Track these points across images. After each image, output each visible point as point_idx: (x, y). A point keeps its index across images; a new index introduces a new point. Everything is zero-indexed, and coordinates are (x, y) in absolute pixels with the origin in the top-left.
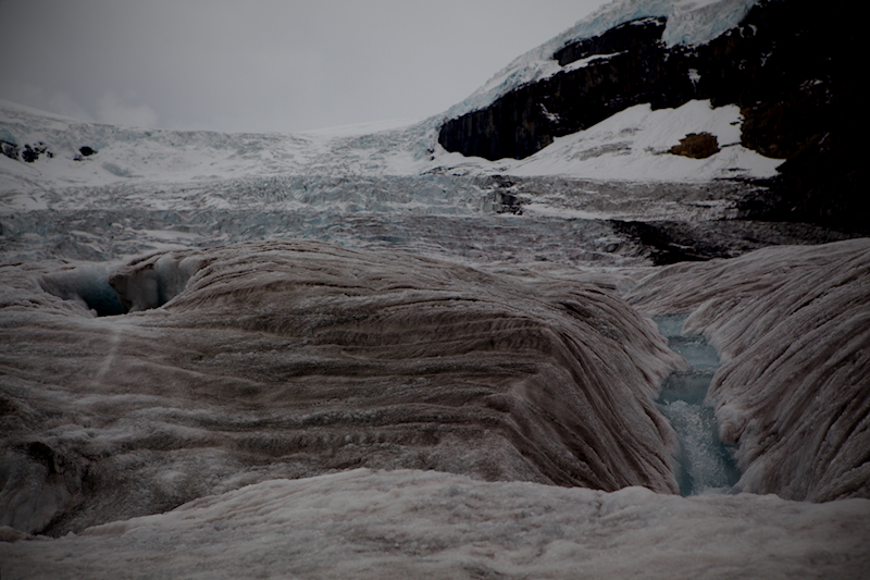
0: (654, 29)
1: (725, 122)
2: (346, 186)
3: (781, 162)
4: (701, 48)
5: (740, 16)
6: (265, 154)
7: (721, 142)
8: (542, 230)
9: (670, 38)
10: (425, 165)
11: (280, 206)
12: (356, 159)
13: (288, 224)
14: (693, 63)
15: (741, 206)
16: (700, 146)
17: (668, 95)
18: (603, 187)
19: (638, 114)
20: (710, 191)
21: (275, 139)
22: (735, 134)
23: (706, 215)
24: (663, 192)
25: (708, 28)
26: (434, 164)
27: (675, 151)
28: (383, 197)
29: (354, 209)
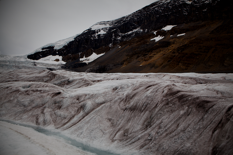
0: (53, 47)
1: (60, 58)
2: (15, 62)
3: (66, 62)
4: (58, 50)
5: (63, 47)
6: (5, 57)
7: (60, 60)
8: (38, 68)
9: (55, 48)
10: (25, 60)
11: (6, 64)
12: (17, 59)
13: (6, 66)
14: (57, 51)
15: (61, 67)
16: (57, 60)
17: (54, 54)
18: (46, 64)
19: (51, 56)
20: (58, 65)
21: (6, 56)
22: (61, 59)
23: (57, 68)
24: (53, 65)
25: (59, 48)
26: (26, 60)
27: (54, 60)
28: (19, 63)
29: (16, 65)
